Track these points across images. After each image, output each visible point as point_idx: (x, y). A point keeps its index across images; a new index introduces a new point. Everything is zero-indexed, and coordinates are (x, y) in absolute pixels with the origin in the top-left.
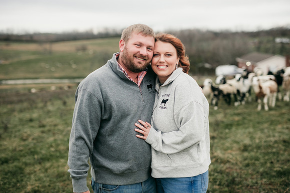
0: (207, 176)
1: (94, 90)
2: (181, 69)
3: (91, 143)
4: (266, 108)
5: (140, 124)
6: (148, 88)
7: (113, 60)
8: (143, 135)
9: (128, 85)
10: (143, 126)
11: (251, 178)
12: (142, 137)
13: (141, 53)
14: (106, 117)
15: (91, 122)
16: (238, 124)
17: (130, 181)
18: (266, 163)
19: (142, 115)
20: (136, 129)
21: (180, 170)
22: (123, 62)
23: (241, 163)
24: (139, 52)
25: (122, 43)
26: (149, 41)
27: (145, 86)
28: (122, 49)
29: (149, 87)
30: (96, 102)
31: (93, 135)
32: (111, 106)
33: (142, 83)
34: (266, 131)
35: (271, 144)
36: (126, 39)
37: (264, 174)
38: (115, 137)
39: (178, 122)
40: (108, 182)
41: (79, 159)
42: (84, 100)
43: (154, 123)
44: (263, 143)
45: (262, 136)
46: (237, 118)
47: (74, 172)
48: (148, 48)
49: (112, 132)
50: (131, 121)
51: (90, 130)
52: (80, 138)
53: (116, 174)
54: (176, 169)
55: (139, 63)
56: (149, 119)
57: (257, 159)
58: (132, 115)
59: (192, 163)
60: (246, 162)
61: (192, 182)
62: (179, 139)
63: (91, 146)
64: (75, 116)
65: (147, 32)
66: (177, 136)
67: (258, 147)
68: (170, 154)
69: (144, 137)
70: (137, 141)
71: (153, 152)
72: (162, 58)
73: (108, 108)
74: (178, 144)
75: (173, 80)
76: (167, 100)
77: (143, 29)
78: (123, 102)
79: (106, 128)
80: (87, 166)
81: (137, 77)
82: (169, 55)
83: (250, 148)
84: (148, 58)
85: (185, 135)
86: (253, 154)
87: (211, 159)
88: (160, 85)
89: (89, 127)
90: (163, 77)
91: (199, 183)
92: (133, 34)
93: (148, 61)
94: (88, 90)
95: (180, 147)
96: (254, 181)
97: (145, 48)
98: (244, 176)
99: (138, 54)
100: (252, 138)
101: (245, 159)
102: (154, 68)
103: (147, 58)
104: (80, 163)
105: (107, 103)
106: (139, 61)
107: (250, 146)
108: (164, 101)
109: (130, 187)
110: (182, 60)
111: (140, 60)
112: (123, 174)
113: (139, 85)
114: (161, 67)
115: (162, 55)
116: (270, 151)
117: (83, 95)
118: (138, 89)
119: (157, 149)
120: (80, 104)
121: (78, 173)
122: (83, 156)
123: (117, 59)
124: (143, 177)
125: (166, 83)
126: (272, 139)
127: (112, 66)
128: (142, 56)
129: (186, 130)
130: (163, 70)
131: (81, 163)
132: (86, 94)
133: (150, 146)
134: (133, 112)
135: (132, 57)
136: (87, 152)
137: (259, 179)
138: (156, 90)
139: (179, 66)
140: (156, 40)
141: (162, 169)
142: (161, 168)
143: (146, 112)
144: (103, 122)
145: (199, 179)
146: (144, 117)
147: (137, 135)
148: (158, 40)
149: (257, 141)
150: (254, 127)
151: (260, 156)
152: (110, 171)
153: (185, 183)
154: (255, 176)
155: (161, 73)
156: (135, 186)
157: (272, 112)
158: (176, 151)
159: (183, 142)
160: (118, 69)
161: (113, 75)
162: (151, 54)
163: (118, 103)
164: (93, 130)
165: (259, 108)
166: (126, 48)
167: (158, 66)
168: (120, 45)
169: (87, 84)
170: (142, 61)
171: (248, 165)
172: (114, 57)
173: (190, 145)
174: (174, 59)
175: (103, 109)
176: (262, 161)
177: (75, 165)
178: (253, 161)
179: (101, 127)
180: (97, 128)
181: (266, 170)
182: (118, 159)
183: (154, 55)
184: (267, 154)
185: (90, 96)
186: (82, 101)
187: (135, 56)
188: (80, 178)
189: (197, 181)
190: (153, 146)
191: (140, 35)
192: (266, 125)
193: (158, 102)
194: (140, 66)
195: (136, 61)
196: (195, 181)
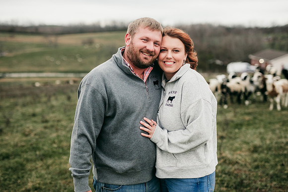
0: (214, 178)
1: (98, 86)
2: (188, 65)
3: (94, 141)
4: (279, 108)
5: (145, 122)
6: (154, 85)
7: (118, 54)
8: (149, 134)
9: (133, 81)
10: (149, 124)
11: (260, 181)
12: (147, 135)
13: (148, 48)
14: (109, 114)
15: (94, 119)
16: (249, 124)
17: (133, 181)
18: (276, 165)
19: (147, 113)
20: (141, 127)
21: (185, 170)
22: (128, 57)
23: (250, 164)
24: (145, 47)
25: (128, 37)
26: (156, 36)
27: (151, 82)
28: (128, 43)
29: (155, 83)
30: (99, 97)
31: (96, 133)
32: (115, 102)
33: (148, 79)
34: (277, 131)
35: (283, 145)
36: (132, 33)
37: (274, 177)
38: (119, 135)
39: (185, 120)
40: (110, 182)
41: (81, 157)
42: (88, 96)
43: (159, 121)
44: (274, 144)
45: (274, 136)
46: (247, 118)
47: (76, 171)
48: (156, 43)
49: (116, 130)
50: (136, 119)
51: (93, 127)
52: (82, 135)
53: (119, 174)
54: (181, 170)
55: (146, 58)
56: (155, 117)
57: (267, 161)
58: (137, 112)
59: (198, 163)
60: (256, 163)
61: (198, 183)
62: (186, 138)
63: (94, 144)
64: (77, 112)
65: (154, 26)
66: (184, 135)
67: (269, 149)
68: (176, 154)
69: (149, 136)
70: (142, 139)
71: (158, 152)
72: (170, 54)
73: (112, 105)
74: (184, 143)
75: (180, 76)
76: (174, 97)
77: (150, 24)
78: (128, 99)
79: (110, 126)
80: (89, 164)
81: (143, 73)
82: (176, 51)
83: (260, 149)
84: (155, 54)
85: (192, 134)
86: (263, 155)
87: (219, 159)
88: (167, 81)
89: (92, 123)
90: (169, 73)
91: (205, 184)
92: (140, 28)
93: (155, 57)
94: (92, 85)
95: (187, 147)
96: (263, 184)
97: (152, 43)
98: (253, 178)
99: (145, 49)
100: (263, 139)
101: (255, 161)
102: (161, 64)
103: (153, 54)
104: (81, 161)
105: (112, 100)
106: (145, 56)
107: (260, 147)
108: (171, 99)
109: (133, 187)
110: (190, 56)
111: (147, 56)
112: (126, 174)
113: (145, 81)
114: (168, 63)
115: (170, 51)
116: (281, 152)
117: (86, 91)
118: (144, 85)
119: (162, 148)
120: (83, 100)
121: (79, 172)
122: (86, 155)
123: (123, 53)
124: (147, 178)
125: (173, 79)
126: (284, 140)
127: (117, 61)
128: (148, 52)
129: (193, 129)
130: (170, 66)
131: (83, 162)
132: (90, 90)
133: (155, 145)
134: (138, 109)
135: (138, 52)
136: (90, 150)
137: (269, 182)
138: (162, 87)
139: (186, 62)
140: (163, 35)
141: (167, 170)
142: (166, 168)
143: (152, 109)
144: (107, 119)
145: (205, 180)
146: (149, 115)
147: (142, 134)
148: (166, 34)
149: (268, 142)
150: (265, 127)
151: (271, 158)
152: (112, 171)
153: (190, 184)
154: (264, 179)
155: (167, 69)
156: (138, 186)
157: (284, 113)
158: (183, 151)
159: (189, 141)
160: (123, 64)
161: (118, 71)
162: (158, 49)
163: (122, 99)
164: (96, 127)
165: (271, 107)
166: (132, 43)
167: (164, 62)
168: (126, 39)
169: (91, 79)
170: (148, 57)
171: (257, 167)
172: (120, 51)
173: (197, 145)
174: (182, 55)
175: (107, 106)
176: (272, 163)
177: (77, 163)
178: (263, 163)
179: (105, 124)
180: (100, 126)
181: (276, 172)
182: (121, 158)
183: (162, 51)
184: (278, 156)
185: (94, 92)
186: (85, 97)
187: (141, 51)
188: (82, 177)
189: (203, 182)
190: (159, 145)
191: (147, 30)
192: (278, 126)
193: (165, 99)
194: (146, 62)
195: (142, 56)
196: (201, 182)
